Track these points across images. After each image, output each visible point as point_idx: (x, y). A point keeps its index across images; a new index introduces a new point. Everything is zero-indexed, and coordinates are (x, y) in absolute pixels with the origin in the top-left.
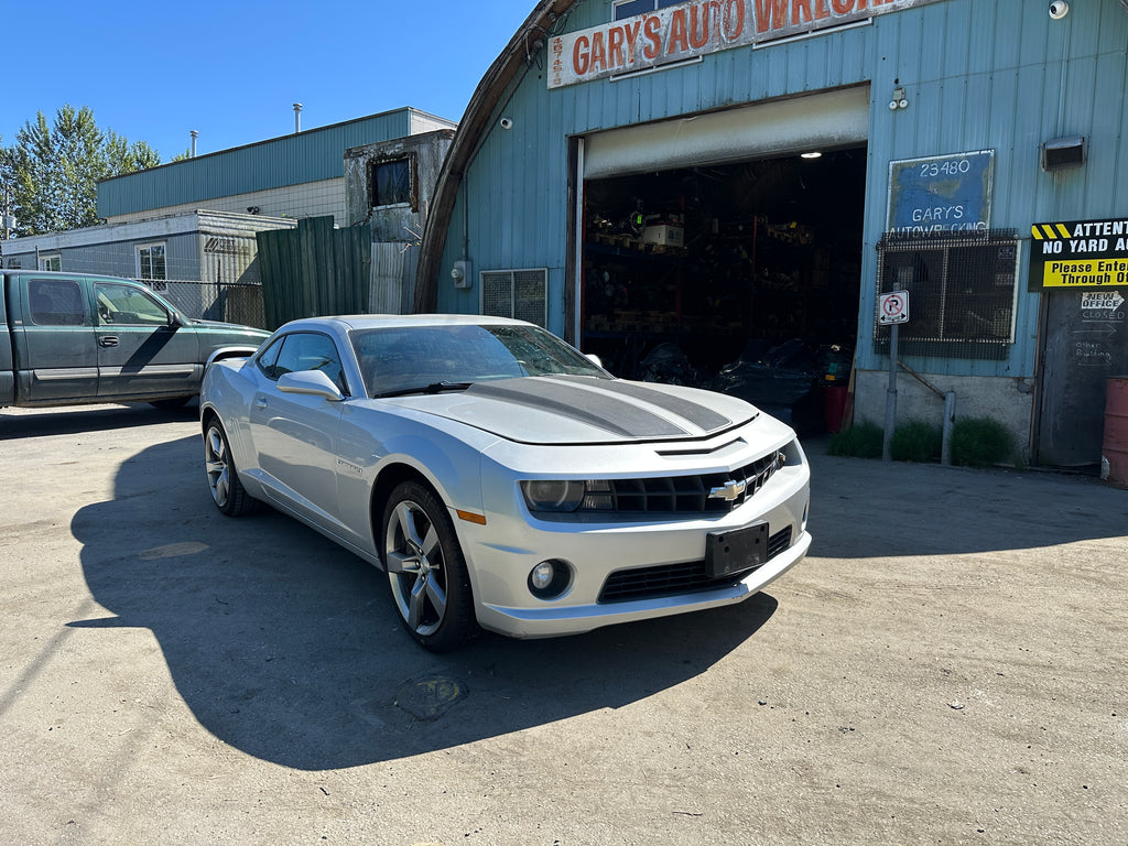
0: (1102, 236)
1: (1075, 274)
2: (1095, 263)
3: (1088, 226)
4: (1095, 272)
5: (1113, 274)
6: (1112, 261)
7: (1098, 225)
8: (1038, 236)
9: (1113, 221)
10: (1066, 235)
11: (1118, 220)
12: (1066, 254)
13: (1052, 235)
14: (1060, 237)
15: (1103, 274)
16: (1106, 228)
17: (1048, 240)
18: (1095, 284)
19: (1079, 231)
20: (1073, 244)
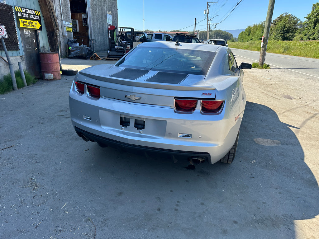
0: (27, 13)
1: (25, 24)
2: (27, 21)
3: (24, 9)
4: (28, 24)
5: (31, 25)
6: (29, 21)
7: (26, 9)
8: (17, 10)
9: (28, 9)
10: (21, 11)
11: (29, 9)
12: (22, 17)
13: (19, 11)
14: (20, 12)
15: (29, 24)
16: (27, 11)
17: (19, 12)
18: (28, 27)
19: (23, 11)
20: (23, 14)
